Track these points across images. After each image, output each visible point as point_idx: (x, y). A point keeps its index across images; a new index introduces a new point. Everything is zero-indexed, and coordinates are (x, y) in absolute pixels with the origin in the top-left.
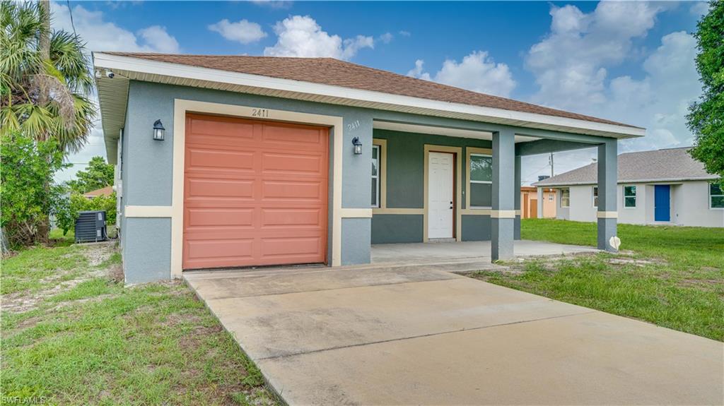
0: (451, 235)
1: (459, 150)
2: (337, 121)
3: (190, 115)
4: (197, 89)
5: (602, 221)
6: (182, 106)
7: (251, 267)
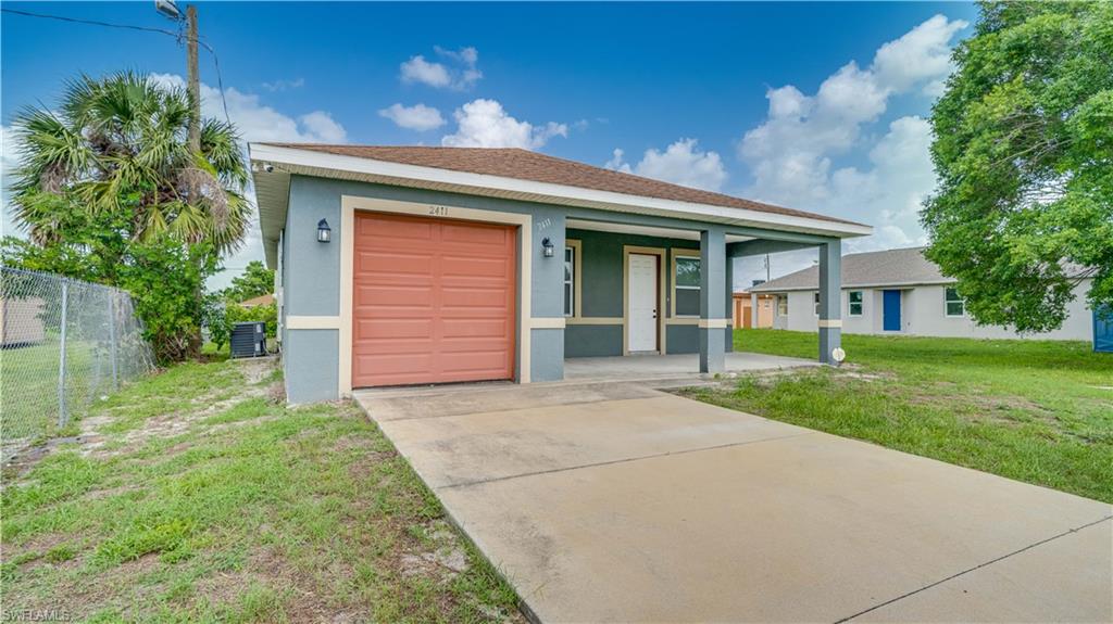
0: (654, 348)
1: (662, 252)
2: (525, 220)
3: (360, 214)
4: (367, 184)
5: (824, 331)
6: (350, 203)
7: (429, 385)
